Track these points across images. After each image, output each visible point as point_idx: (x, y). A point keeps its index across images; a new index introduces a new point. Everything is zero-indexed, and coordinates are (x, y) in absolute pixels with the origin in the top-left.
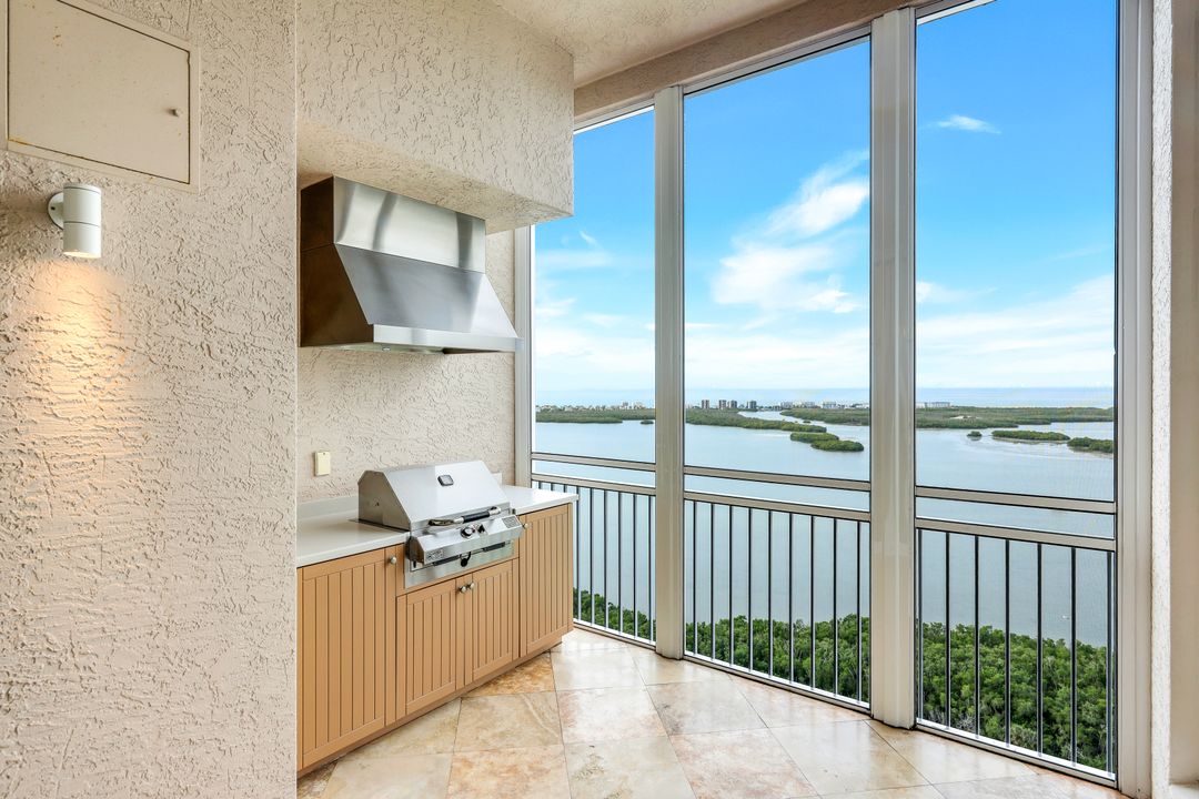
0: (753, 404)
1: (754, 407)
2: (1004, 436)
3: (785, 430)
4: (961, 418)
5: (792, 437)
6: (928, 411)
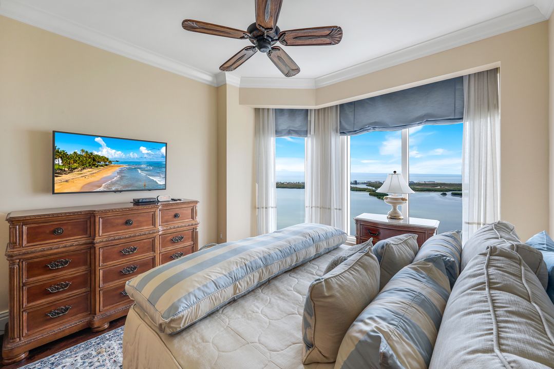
2: (456, 195)
3: (367, 191)
4: (439, 187)
5: (370, 194)
6: (425, 184)
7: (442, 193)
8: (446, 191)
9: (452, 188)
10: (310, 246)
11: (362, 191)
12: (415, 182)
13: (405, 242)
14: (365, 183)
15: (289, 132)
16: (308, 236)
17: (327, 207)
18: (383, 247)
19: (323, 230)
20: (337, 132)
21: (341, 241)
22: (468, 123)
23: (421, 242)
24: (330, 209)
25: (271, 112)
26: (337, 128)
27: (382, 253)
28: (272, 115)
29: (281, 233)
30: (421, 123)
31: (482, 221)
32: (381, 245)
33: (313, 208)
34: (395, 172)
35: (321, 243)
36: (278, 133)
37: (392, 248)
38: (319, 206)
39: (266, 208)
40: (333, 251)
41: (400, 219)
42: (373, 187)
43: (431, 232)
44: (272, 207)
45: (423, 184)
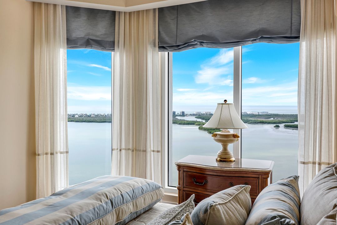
0: (183, 113)
1: (183, 114)
2: (289, 127)
3: (196, 125)
4: (272, 119)
5: (199, 128)
6: (259, 116)
7: (275, 125)
8: (279, 123)
9: (285, 120)
10: (106, 212)
11: (191, 124)
12: (248, 113)
13: (236, 198)
14: (193, 115)
15: (88, 43)
16: (104, 199)
17: (142, 149)
18: (206, 211)
19: (129, 185)
20: (155, 46)
21: (155, 199)
22: (304, 42)
23: (254, 194)
24: (145, 151)
25: (59, 10)
26: (155, 40)
27: (205, 220)
28: (61, 16)
29: (61, 197)
30: (255, 40)
31: (317, 160)
32: (204, 208)
33: (123, 151)
34: (225, 101)
35: (124, 207)
36: (71, 42)
37: (218, 210)
38: (131, 147)
39: (52, 154)
40: (144, 215)
41: (231, 161)
42: (203, 119)
43: (265, 176)
44: (61, 153)
45: (257, 115)
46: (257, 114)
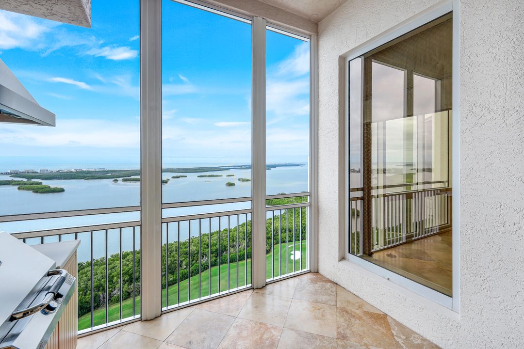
2: (126, 180)
3: (14, 185)
4: (110, 174)
5: (19, 188)
6: (96, 172)
7: (114, 179)
8: (117, 178)
9: (122, 175)
11: (5, 184)
14: (7, 174)
42: (23, 178)
45: (93, 172)
46: (94, 170)
